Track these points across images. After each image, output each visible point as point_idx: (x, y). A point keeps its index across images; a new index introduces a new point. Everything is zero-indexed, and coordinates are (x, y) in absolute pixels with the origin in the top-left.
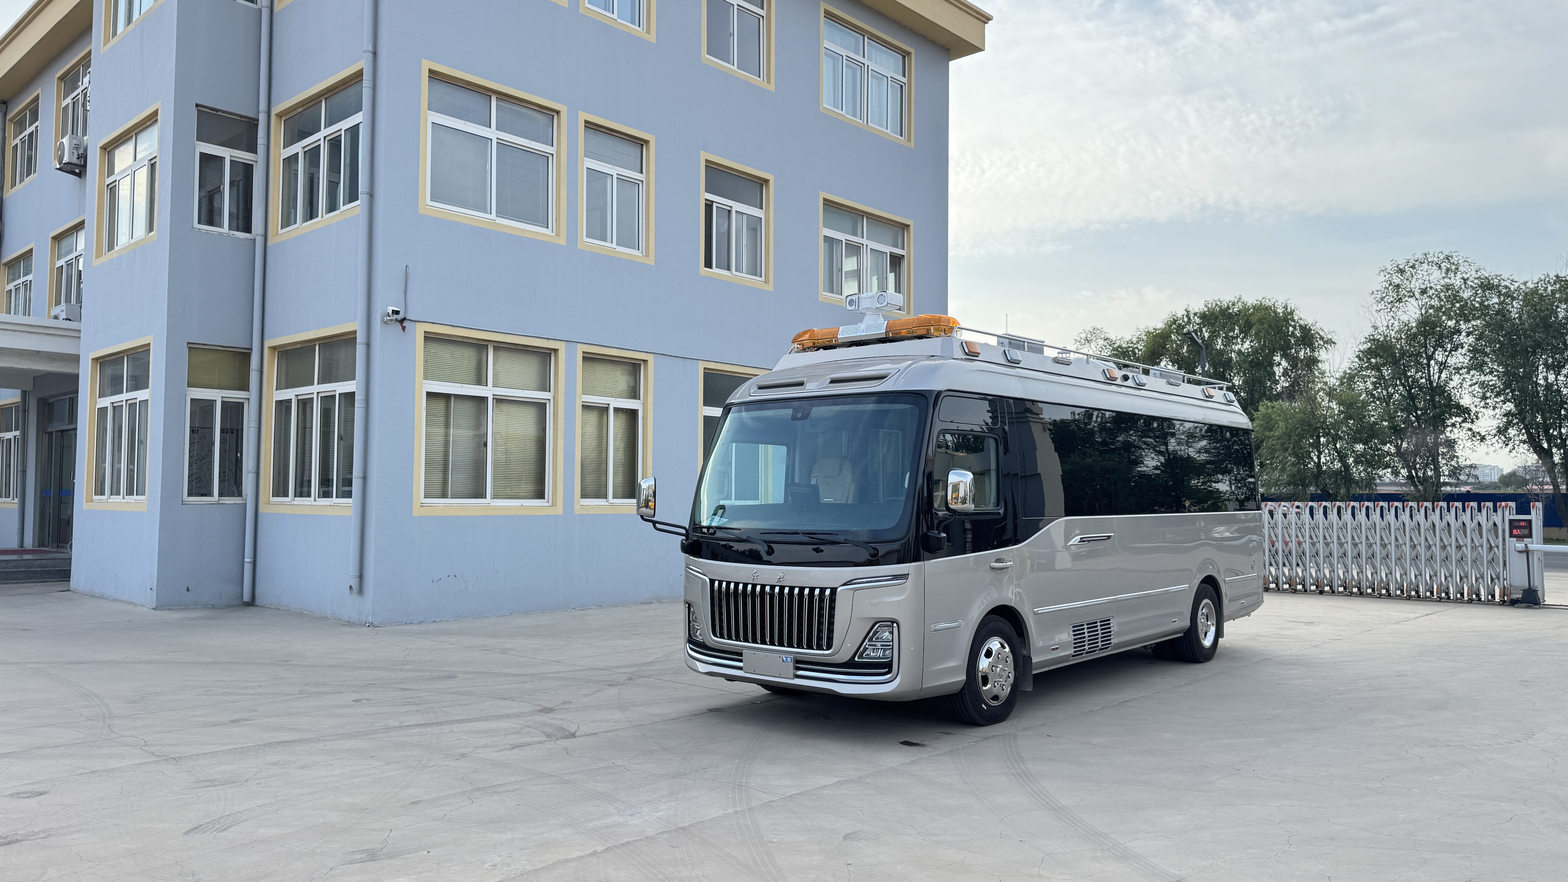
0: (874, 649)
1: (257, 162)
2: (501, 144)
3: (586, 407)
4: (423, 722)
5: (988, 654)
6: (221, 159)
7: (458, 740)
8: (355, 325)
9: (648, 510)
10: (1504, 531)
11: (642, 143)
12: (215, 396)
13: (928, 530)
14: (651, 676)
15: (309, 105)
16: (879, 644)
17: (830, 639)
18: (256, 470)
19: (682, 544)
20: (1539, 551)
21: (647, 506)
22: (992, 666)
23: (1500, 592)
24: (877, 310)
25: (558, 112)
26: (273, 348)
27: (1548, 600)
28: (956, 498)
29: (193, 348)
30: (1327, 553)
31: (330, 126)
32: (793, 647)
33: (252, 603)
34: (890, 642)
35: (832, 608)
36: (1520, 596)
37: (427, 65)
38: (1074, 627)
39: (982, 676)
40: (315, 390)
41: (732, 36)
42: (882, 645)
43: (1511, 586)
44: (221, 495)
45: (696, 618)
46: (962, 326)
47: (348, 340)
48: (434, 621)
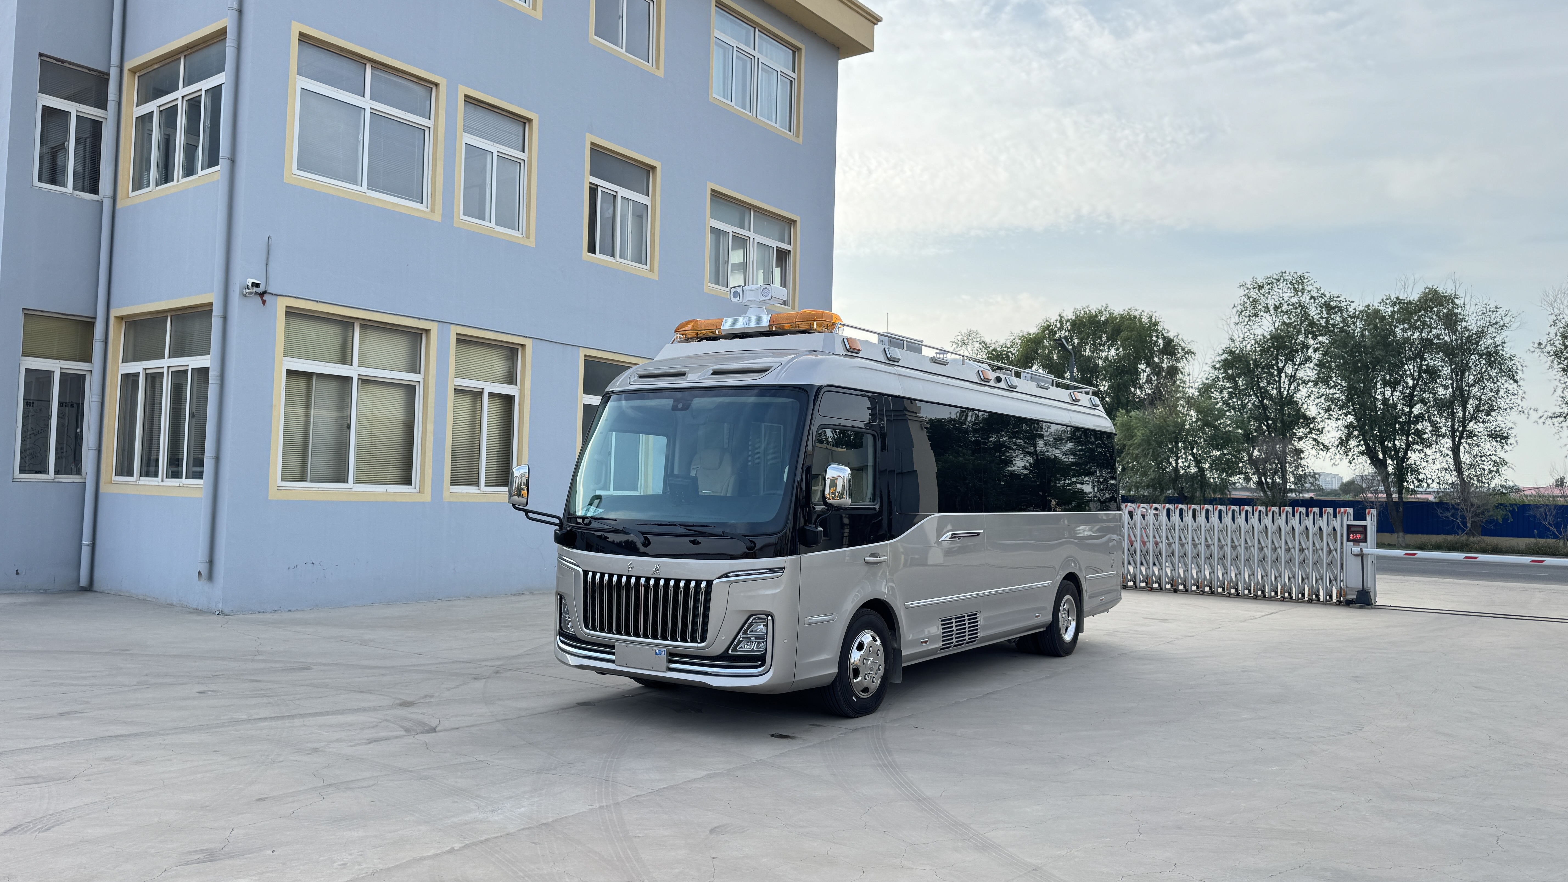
0: (748, 642)
1: (106, 119)
2: (374, 114)
3: (458, 391)
4: (273, 715)
5: (860, 647)
6: (67, 114)
7: (311, 734)
8: (212, 296)
9: (521, 499)
10: (1342, 536)
11: (525, 121)
12: (53, 367)
13: (805, 523)
14: (519, 669)
15: (167, 61)
16: (753, 637)
17: (705, 631)
18: (98, 447)
19: (556, 533)
20: (1372, 554)
21: (519, 494)
22: (864, 659)
23: (1337, 593)
24: (761, 303)
25: (437, 85)
26: (120, 318)
27: (1379, 601)
28: (834, 493)
29: (29, 314)
30: (1182, 554)
31: (189, 85)
32: (666, 639)
33: (89, 588)
34: (764, 635)
35: (707, 601)
36: (1355, 597)
37: (297, 27)
38: (942, 621)
39: (853, 669)
40: (166, 364)
41: (621, 19)
42: (756, 638)
43: (1347, 587)
44: (57, 472)
45: (568, 610)
46: (844, 322)
47: (203, 312)
48: (290, 610)
